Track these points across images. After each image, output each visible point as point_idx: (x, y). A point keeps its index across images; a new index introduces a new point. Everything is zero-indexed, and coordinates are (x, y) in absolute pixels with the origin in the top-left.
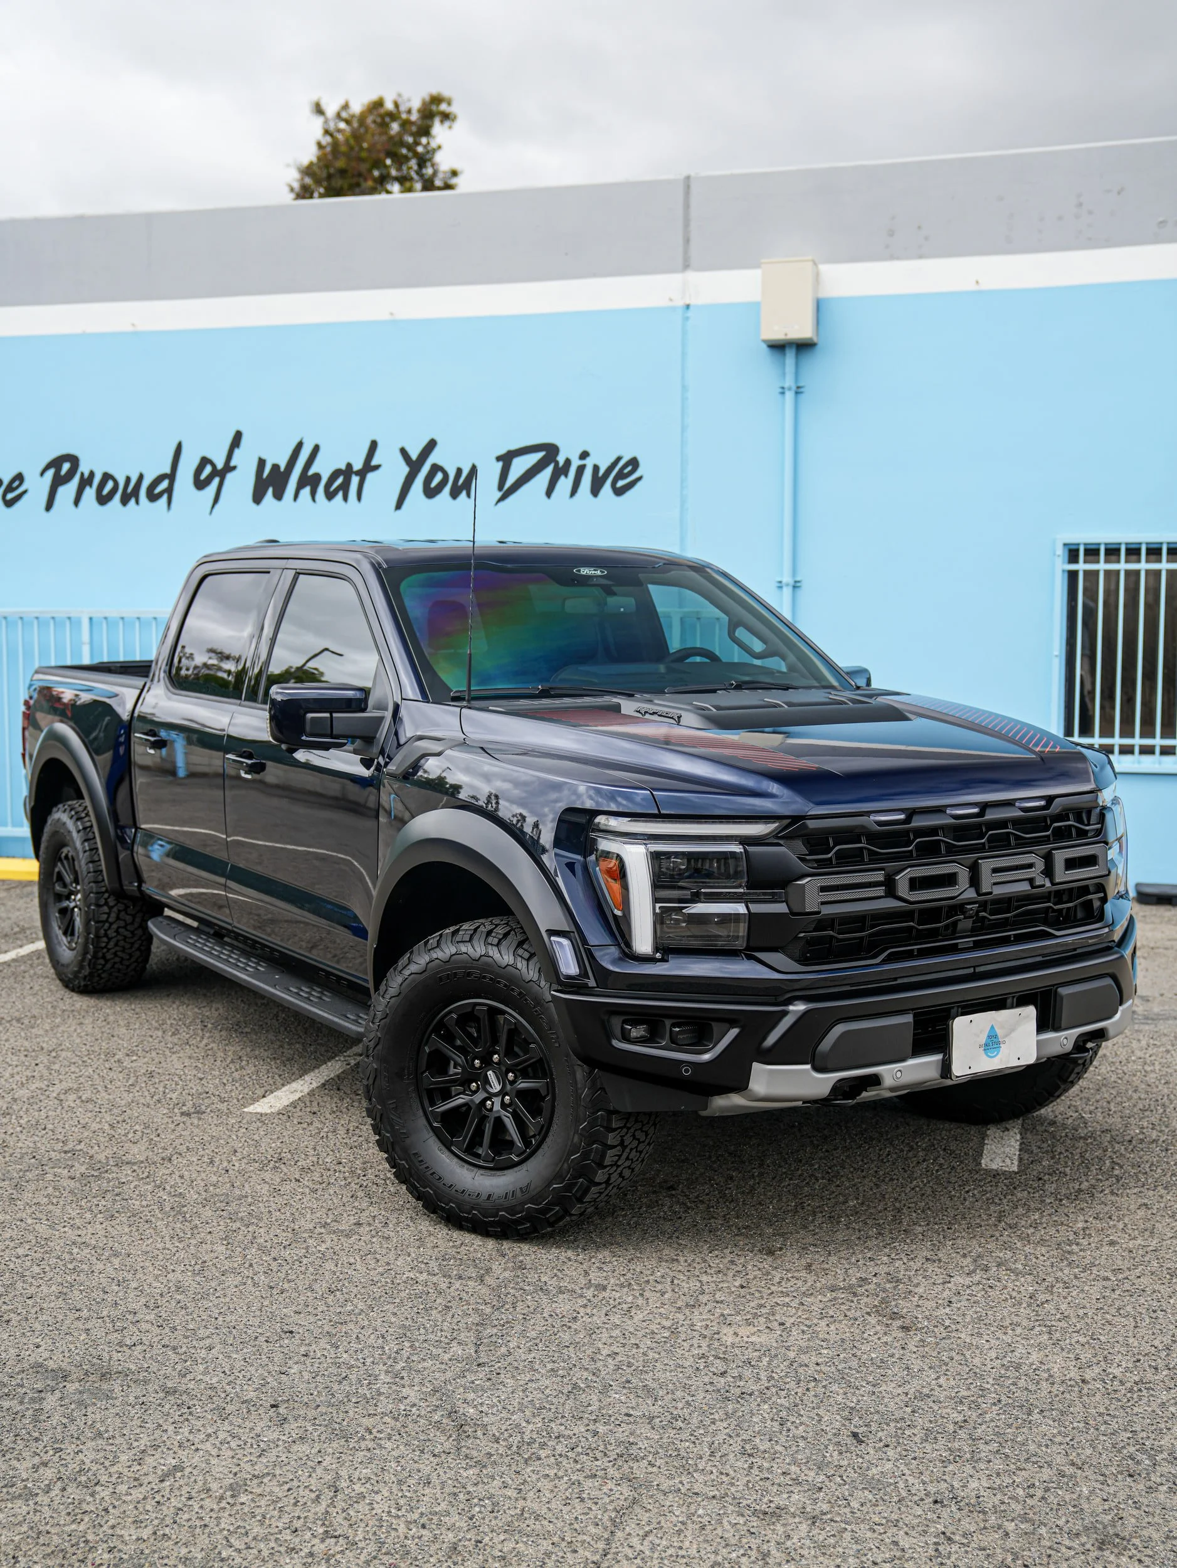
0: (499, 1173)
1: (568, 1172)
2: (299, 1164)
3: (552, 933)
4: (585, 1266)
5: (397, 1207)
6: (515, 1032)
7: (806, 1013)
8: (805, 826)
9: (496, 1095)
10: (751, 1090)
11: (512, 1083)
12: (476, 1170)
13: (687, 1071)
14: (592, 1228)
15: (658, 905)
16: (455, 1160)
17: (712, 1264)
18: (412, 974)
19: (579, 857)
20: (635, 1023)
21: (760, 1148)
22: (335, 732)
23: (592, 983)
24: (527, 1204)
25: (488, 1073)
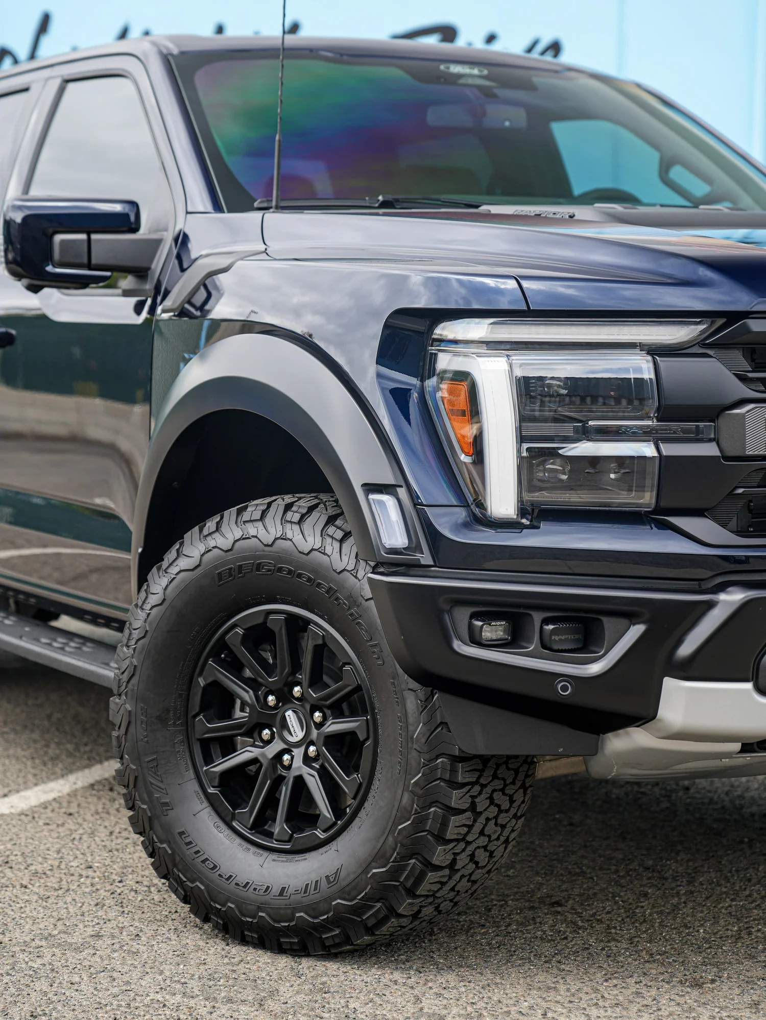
0: (298, 857)
1: (395, 850)
2: (32, 868)
3: (372, 488)
4: (416, 992)
5: (158, 917)
6: (323, 650)
7: (744, 607)
8: (747, 330)
9: (298, 745)
10: (660, 720)
11: (319, 726)
12: (265, 854)
13: (564, 688)
14: (434, 947)
15: (525, 446)
16: (238, 840)
17: (606, 995)
18: (181, 571)
19: (414, 381)
20: (488, 617)
21: (691, 864)
22: (94, 261)
23: (425, 558)
24: (336, 899)
25: (287, 714)
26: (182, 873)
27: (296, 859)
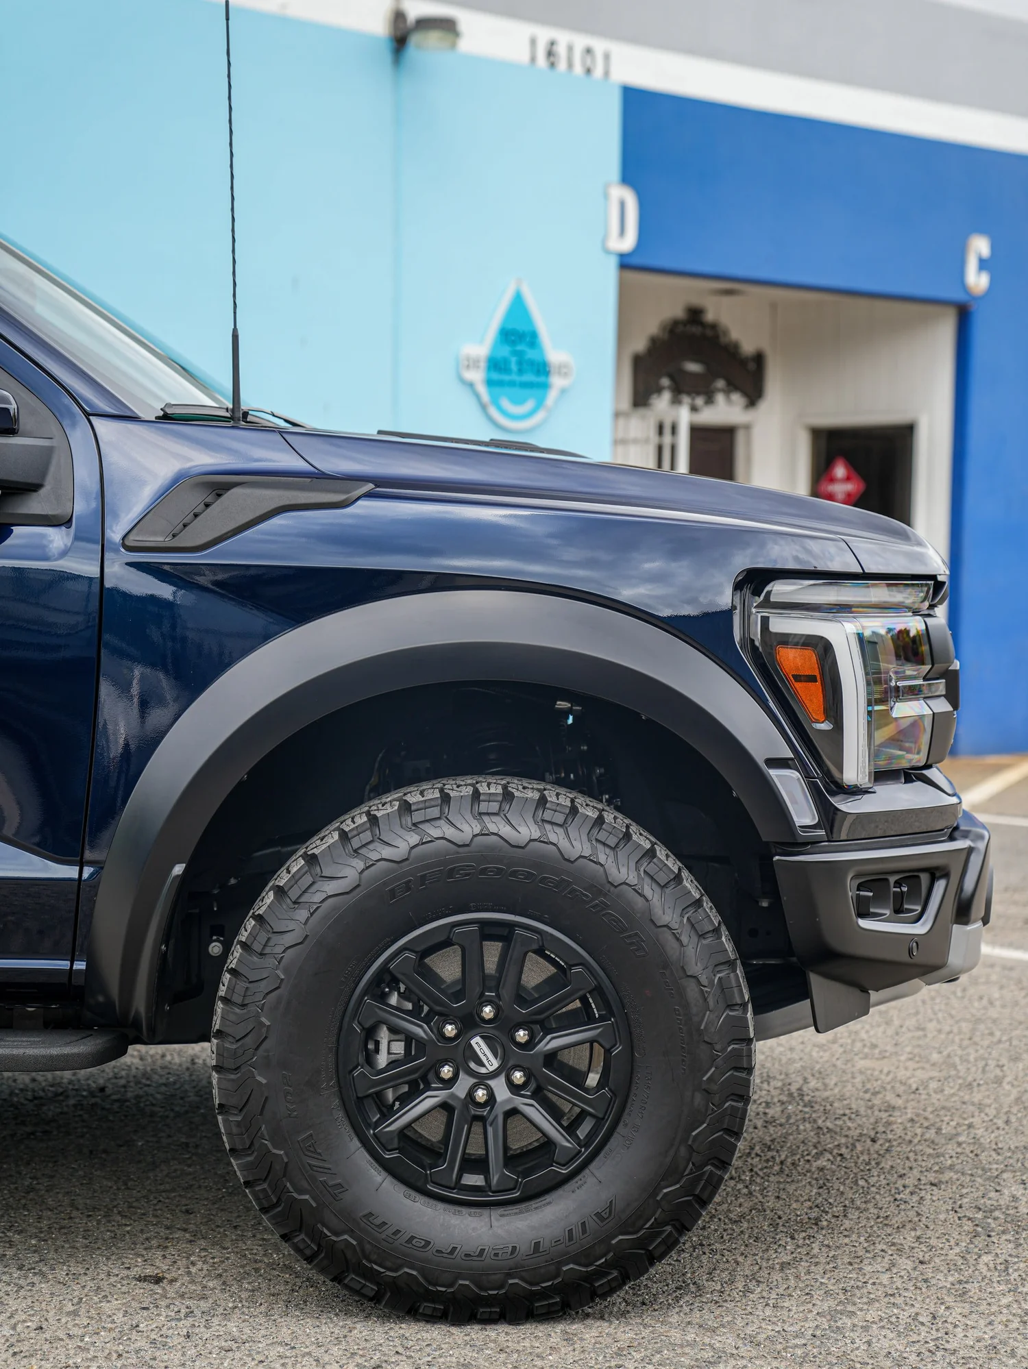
0: (533, 1204)
1: (689, 1160)
9: (494, 1075)
11: (524, 1047)
13: (913, 949)
18: (329, 897)
23: (824, 834)
24: (616, 1236)
25: (473, 1042)
26: (376, 1264)
27: (534, 1206)
